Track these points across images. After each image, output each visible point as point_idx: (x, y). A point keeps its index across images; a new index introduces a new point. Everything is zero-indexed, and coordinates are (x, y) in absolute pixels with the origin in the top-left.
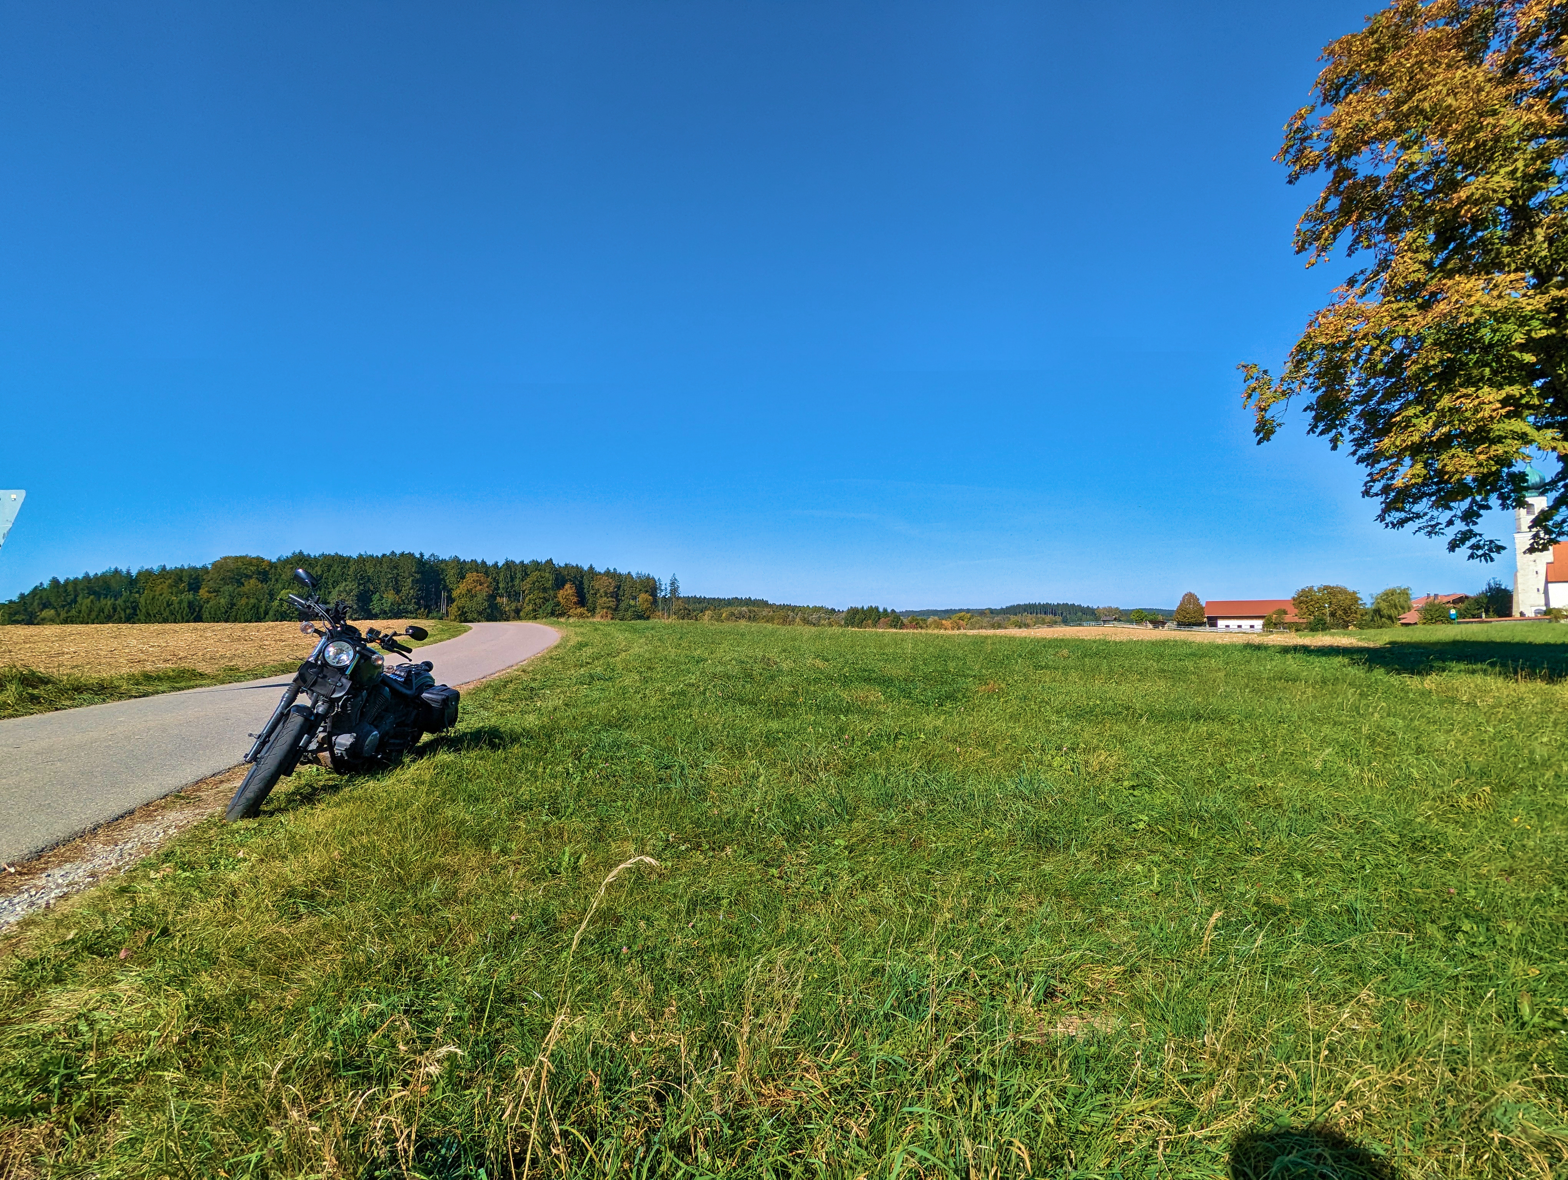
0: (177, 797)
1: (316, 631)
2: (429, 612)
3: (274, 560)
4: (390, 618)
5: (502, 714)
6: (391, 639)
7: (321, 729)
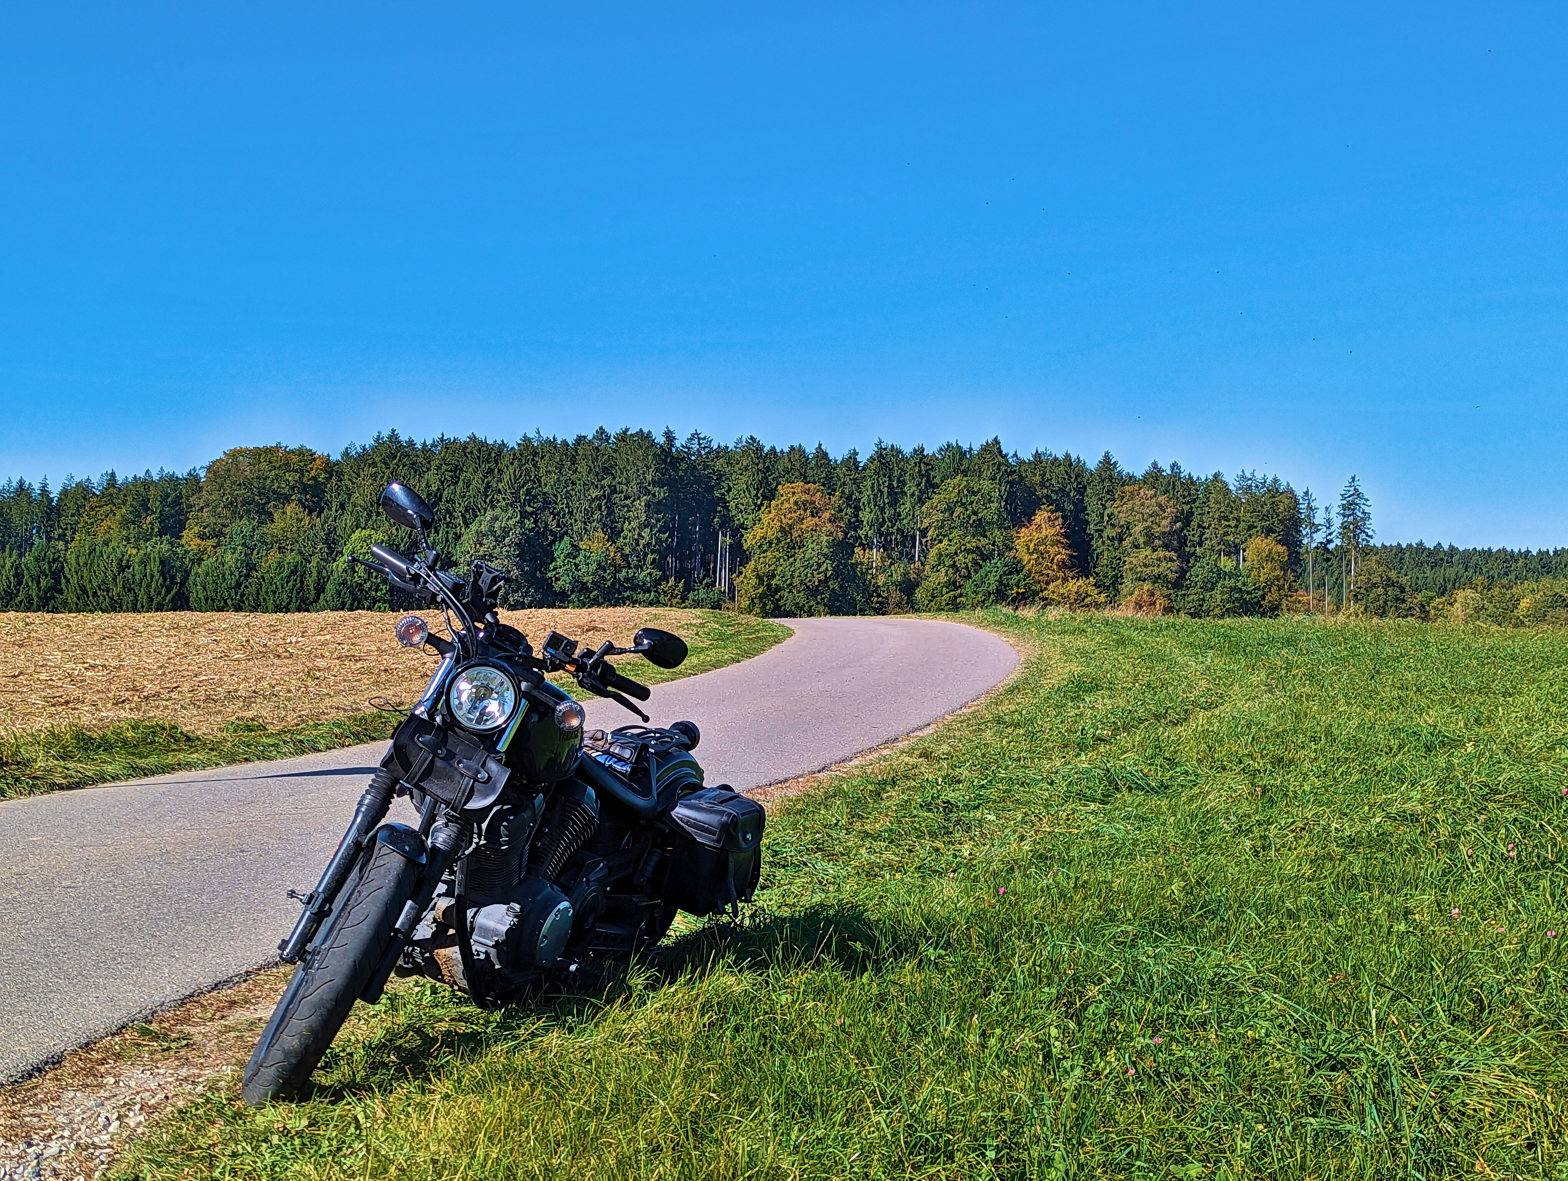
0: (144, 1032)
1: (432, 640)
2: (688, 589)
3: (336, 457)
4: (596, 603)
5: (870, 873)
6: (600, 662)
7: (441, 888)
